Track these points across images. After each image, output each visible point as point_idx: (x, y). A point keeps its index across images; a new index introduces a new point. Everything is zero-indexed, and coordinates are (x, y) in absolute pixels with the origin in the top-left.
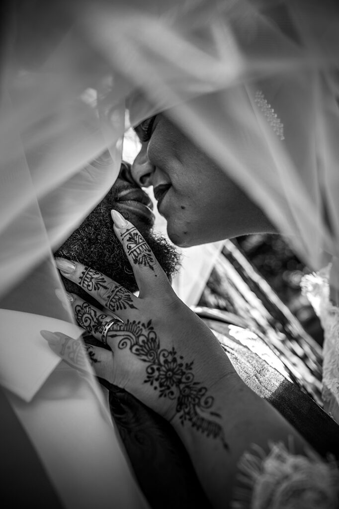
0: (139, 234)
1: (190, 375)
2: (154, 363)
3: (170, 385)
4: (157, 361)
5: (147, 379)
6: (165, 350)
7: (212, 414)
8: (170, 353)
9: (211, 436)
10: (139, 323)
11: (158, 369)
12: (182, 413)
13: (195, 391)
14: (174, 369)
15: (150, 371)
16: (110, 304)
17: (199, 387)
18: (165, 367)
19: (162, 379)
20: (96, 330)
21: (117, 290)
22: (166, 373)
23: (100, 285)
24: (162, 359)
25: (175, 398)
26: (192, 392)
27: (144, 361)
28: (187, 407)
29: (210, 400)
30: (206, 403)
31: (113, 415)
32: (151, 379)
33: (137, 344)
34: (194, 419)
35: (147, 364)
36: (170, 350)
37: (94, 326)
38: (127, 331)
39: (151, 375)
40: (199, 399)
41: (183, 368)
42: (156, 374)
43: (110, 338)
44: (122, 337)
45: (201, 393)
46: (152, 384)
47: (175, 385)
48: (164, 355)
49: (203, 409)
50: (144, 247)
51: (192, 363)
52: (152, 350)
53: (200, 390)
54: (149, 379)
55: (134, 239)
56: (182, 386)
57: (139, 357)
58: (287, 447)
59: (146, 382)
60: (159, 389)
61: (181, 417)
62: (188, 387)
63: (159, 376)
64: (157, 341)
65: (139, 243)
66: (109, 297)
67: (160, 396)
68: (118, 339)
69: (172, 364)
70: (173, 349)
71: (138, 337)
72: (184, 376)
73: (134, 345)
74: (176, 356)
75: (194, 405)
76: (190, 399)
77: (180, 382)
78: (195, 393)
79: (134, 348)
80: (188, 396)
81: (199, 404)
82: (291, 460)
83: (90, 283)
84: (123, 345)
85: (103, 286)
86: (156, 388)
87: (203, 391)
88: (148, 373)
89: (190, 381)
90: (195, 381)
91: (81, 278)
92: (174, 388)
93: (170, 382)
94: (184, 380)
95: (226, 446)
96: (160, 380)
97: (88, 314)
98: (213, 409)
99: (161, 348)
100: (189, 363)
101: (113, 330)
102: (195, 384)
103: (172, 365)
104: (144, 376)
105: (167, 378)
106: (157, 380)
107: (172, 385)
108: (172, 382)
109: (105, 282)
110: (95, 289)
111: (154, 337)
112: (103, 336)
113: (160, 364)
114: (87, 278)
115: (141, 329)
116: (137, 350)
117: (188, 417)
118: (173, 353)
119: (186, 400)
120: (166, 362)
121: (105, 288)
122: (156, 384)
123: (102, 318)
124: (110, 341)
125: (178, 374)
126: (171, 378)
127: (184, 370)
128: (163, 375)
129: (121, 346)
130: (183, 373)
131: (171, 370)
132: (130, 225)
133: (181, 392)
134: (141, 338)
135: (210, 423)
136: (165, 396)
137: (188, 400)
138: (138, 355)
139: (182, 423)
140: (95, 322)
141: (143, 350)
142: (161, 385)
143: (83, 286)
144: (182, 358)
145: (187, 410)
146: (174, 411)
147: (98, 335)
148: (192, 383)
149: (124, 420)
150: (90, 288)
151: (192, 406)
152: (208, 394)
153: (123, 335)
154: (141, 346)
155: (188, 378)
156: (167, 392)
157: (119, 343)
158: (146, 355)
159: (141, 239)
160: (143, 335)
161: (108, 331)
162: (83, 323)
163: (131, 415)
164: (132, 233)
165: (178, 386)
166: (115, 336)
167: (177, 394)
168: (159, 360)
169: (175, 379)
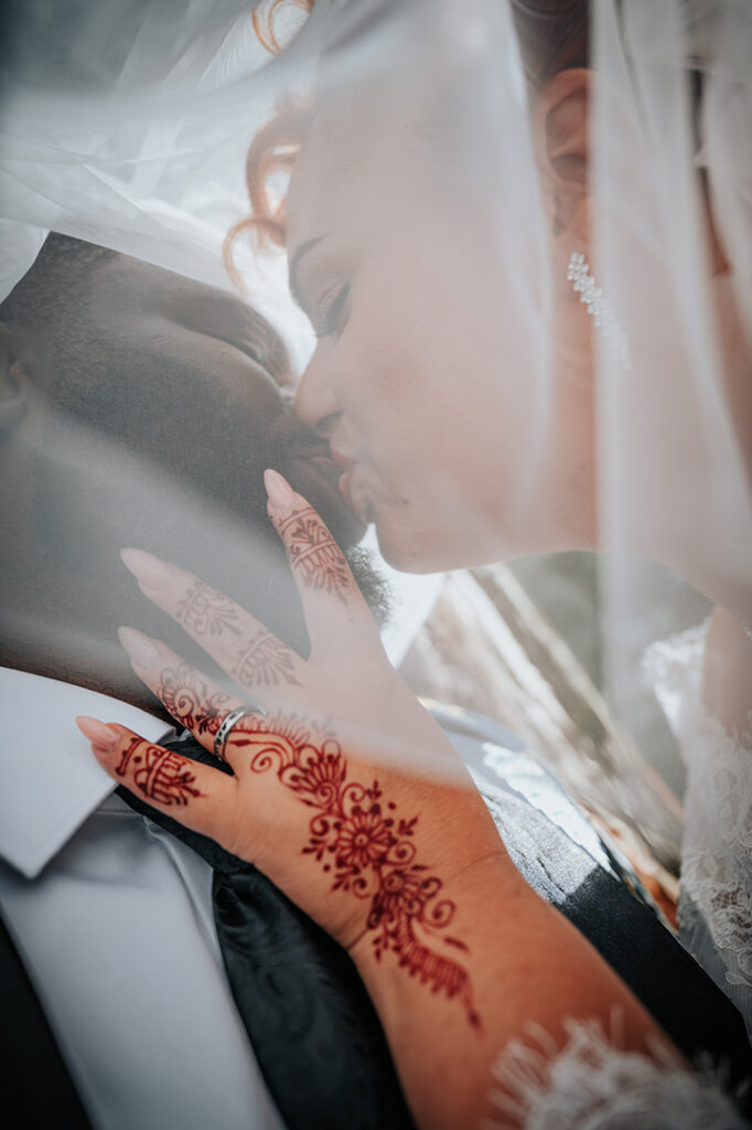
1: (406, 847)
3: (360, 866)
4: (336, 807)
5: (310, 846)
6: (356, 785)
7: (449, 941)
8: (368, 793)
9: (443, 992)
10: (304, 719)
11: (338, 826)
12: (379, 932)
13: (415, 884)
14: (372, 829)
15: (318, 827)
16: (243, 670)
17: (424, 875)
18: (352, 821)
19: (343, 848)
20: (204, 726)
21: (262, 639)
22: (355, 835)
23: (226, 624)
24: (348, 805)
25: (366, 896)
26: (408, 886)
27: (309, 803)
28: (391, 920)
29: (446, 909)
30: (437, 914)
31: (218, 925)
32: (320, 846)
33: (294, 764)
34: (407, 949)
35: (315, 812)
36: (369, 785)
37: (198, 718)
38: (274, 733)
39: (319, 838)
40: (423, 904)
41: (394, 830)
42: (332, 836)
43: (234, 746)
44: (264, 747)
45: (428, 891)
46: (319, 857)
47: (370, 866)
48: (353, 796)
49: (430, 928)
51: (414, 821)
52: (327, 781)
53: (426, 884)
54: (315, 847)
56: (387, 870)
57: (297, 794)
59: (306, 851)
60: (334, 870)
61: (376, 941)
62: (399, 873)
63: (337, 841)
64: (341, 762)
66: (242, 653)
67: (336, 887)
68: (250, 751)
69: (370, 817)
70: (376, 784)
71: (300, 749)
72: (393, 849)
73: (289, 766)
74: (379, 801)
75: (409, 917)
76: (401, 902)
77: (382, 860)
78: (413, 889)
79: (288, 774)
80: (398, 894)
81: (420, 917)
83: (203, 618)
84: (262, 763)
85: (230, 627)
86: (327, 868)
87: (434, 886)
88: (314, 832)
89: (406, 859)
90: (418, 861)
91: (183, 603)
92: (368, 874)
93: (361, 859)
94: (392, 857)
95: (474, 1019)
96: (338, 850)
97: (188, 688)
98: (450, 931)
99: (349, 780)
100: (408, 820)
101: (242, 731)
102: (417, 868)
103: (369, 821)
104: (305, 838)
105: (355, 848)
106: (332, 849)
107: (365, 865)
108: (365, 859)
109: (237, 618)
110: (213, 632)
111: (335, 753)
112: (218, 741)
113: (341, 815)
114: (198, 604)
115: (308, 734)
116: (294, 778)
117: (392, 942)
118: (375, 793)
119: (393, 902)
120: (357, 811)
121: (236, 631)
122: (330, 858)
123: (219, 701)
124: (233, 754)
125: (380, 843)
126: (363, 848)
127: (395, 834)
128: (346, 840)
129: (257, 766)
130: (393, 842)
131: (367, 831)
133: (382, 882)
134: (307, 754)
135: (441, 961)
136: (346, 888)
137: (397, 903)
138: (295, 789)
139: (378, 954)
140: (202, 709)
141: (306, 779)
142: (340, 862)
143: (185, 621)
144: (392, 806)
145: (391, 927)
146: (362, 925)
147: (206, 739)
148: (412, 864)
149: (243, 939)
150: (200, 628)
151: (403, 918)
152: (443, 895)
153: (265, 743)
154: (305, 771)
155: (402, 854)
156: (352, 879)
157: (254, 760)
158: (314, 791)
160: (310, 746)
161: (231, 731)
162: (175, 709)
163: (260, 928)
165: (377, 869)
166: (246, 742)
167: (373, 886)
168: (341, 807)
169: (372, 853)
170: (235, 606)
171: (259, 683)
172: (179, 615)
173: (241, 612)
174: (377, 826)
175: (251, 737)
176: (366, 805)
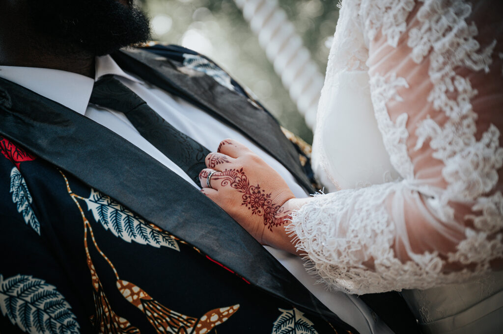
1: (269, 200)
2: (247, 193)
3: (258, 207)
5: (243, 203)
6: (253, 186)
8: (256, 188)
10: (234, 170)
11: (249, 197)
12: (268, 224)
13: (273, 209)
14: (259, 197)
15: (244, 198)
16: (212, 163)
17: (275, 206)
18: (253, 195)
19: (252, 203)
22: (255, 199)
24: (251, 192)
25: (262, 215)
26: (272, 211)
27: (241, 192)
28: (270, 220)
29: (282, 209)
30: (280, 211)
33: (235, 182)
35: (243, 194)
36: (257, 186)
38: (226, 175)
39: (245, 200)
40: (276, 212)
41: (265, 197)
42: (249, 200)
43: (214, 180)
44: (224, 179)
46: (247, 206)
47: (260, 207)
48: (252, 189)
51: (270, 194)
52: (245, 186)
53: (276, 208)
54: (245, 203)
56: (265, 207)
57: (237, 190)
59: (243, 204)
60: (251, 209)
61: (269, 227)
62: (268, 207)
64: (247, 180)
67: (253, 213)
68: (220, 181)
71: (235, 178)
73: (233, 183)
74: (260, 190)
77: (263, 205)
79: (233, 185)
81: (276, 214)
84: (225, 183)
86: (249, 208)
87: (278, 208)
89: (270, 204)
90: (273, 203)
92: (260, 209)
93: (258, 205)
94: (266, 203)
99: (250, 185)
100: (269, 194)
102: (273, 205)
103: (258, 195)
104: (242, 201)
105: (255, 202)
106: (249, 203)
111: (245, 178)
113: (250, 194)
115: (237, 174)
116: (235, 185)
117: (272, 224)
118: (258, 188)
120: (254, 193)
122: (249, 206)
125: (262, 200)
126: (258, 202)
128: (253, 200)
129: (223, 184)
130: (265, 200)
131: (258, 198)
133: (265, 210)
134: (237, 179)
136: (256, 213)
137: (270, 215)
138: (237, 188)
139: (271, 230)
141: (239, 186)
142: (252, 207)
144: (264, 191)
145: (270, 222)
146: (263, 225)
151: (273, 218)
154: (238, 183)
155: (268, 202)
156: (257, 210)
157: (222, 182)
158: (241, 189)
160: (238, 177)
161: (212, 176)
165: (262, 207)
166: (218, 179)
167: (263, 212)
168: (249, 192)
169: (260, 203)
171: (217, 164)
175: (219, 177)
176: (256, 191)
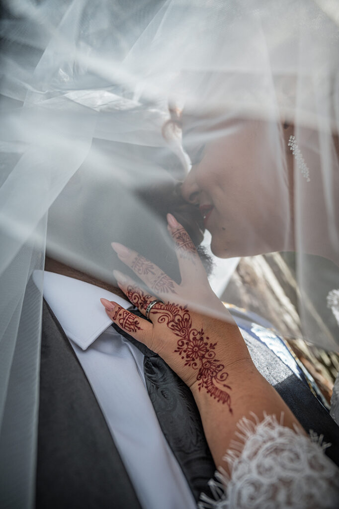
0: (187, 234)
1: (212, 353)
2: (185, 338)
3: (195, 358)
4: (187, 337)
5: (177, 350)
6: (195, 330)
7: (225, 386)
8: (199, 333)
9: (221, 402)
10: (177, 305)
11: (187, 344)
12: (201, 381)
13: (215, 366)
14: (200, 346)
15: (180, 343)
16: (155, 287)
17: (218, 363)
18: (193, 343)
19: (189, 352)
20: (142, 307)
21: (162, 276)
22: (193, 348)
23: (150, 271)
24: (191, 337)
25: (197, 369)
26: (212, 367)
27: (177, 335)
28: (205, 378)
29: (225, 375)
30: (222, 377)
31: (145, 374)
32: (181, 350)
33: (173, 321)
34: (210, 388)
35: (180, 338)
36: (200, 330)
37: (140, 304)
38: (166, 310)
39: (180, 347)
40: (217, 373)
41: (208, 347)
42: (185, 347)
43: (152, 314)
44: (162, 314)
45: (219, 369)
46: (180, 354)
47: (199, 358)
48: (193, 333)
49: (218, 381)
50: (190, 245)
51: (215, 344)
52: (184, 327)
53: (219, 367)
54: (179, 350)
55: (182, 238)
56: (204, 360)
57: (174, 332)
58: (278, 419)
59: (176, 351)
60: (185, 359)
61: (199, 385)
62: (209, 362)
63: (187, 349)
64: (190, 321)
65: (187, 241)
66: (155, 281)
67: (186, 364)
68: (158, 315)
69: (199, 341)
70: (202, 330)
71: (175, 316)
72: (207, 353)
73: (171, 321)
74: (203, 336)
75: (212, 377)
76: (209, 371)
77: (203, 357)
78: (214, 368)
79: (170, 324)
80: (208, 369)
81: (216, 377)
82: (279, 428)
83: (141, 268)
84: (162, 320)
85: (151, 272)
86: (183, 358)
87: (221, 367)
88: (179, 345)
89: (212, 357)
90: (216, 358)
91: (134, 262)
92: (197, 361)
93: (195, 356)
94: (206, 356)
95: (231, 410)
96: (187, 352)
97: (137, 293)
98: (225, 383)
99: (192, 328)
100: (213, 344)
101: (155, 308)
102: (215, 361)
103: (199, 343)
104: (175, 347)
105: (193, 352)
106: (185, 351)
107: (196, 358)
108: (197, 356)
109: (153, 268)
110: (145, 273)
111: (188, 318)
112: (147, 312)
113: (189, 340)
114: (139, 263)
115: (179, 310)
116: (173, 326)
117: (205, 385)
118: (202, 333)
119: (206, 372)
120: (194, 339)
121: (153, 274)
122: (184, 354)
123: (147, 298)
124: (152, 316)
125: (203, 351)
126: (196, 352)
127: (208, 348)
128: (191, 349)
129: (160, 320)
130: (207, 351)
131: (198, 346)
132: (180, 226)
133: (203, 364)
134: (177, 317)
135: (221, 392)
136: (190, 365)
137: (207, 372)
138: (173, 329)
139: (200, 389)
140: (142, 301)
141: (177, 327)
142: (188, 356)
143: (134, 269)
144: (208, 338)
145: (205, 380)
146: (195, 379)
147: (143, 311)
148: (213, 360)
149: (154, 379)
150: (140, 272)
151: (210, 377)
152: (224, 370)
153: (163, 313)
154: (176, 323)
155: (210, 355)
156: (192, 362)
158: (179, 331)
159: (188, 238)
160: (179, 315)
161: (151, 309)
162: (132, 300)
163: (160, 375)
164: (182, 233)
165: (201, 360)
166: (156, 313)
167: (199, 366)
168: (189, 337)
169: (199, 354)
170: (152, 264)
172: (132, 267)
173: (155, 266)
174: (202, 345)
175: (158, 311)
176: (198, 337)
